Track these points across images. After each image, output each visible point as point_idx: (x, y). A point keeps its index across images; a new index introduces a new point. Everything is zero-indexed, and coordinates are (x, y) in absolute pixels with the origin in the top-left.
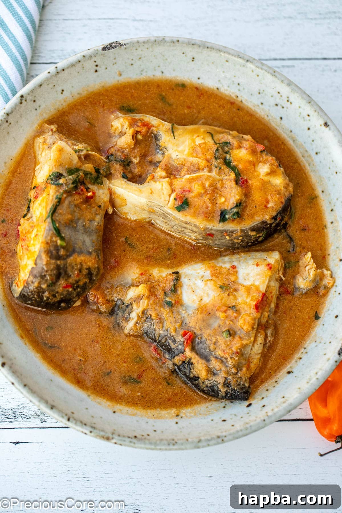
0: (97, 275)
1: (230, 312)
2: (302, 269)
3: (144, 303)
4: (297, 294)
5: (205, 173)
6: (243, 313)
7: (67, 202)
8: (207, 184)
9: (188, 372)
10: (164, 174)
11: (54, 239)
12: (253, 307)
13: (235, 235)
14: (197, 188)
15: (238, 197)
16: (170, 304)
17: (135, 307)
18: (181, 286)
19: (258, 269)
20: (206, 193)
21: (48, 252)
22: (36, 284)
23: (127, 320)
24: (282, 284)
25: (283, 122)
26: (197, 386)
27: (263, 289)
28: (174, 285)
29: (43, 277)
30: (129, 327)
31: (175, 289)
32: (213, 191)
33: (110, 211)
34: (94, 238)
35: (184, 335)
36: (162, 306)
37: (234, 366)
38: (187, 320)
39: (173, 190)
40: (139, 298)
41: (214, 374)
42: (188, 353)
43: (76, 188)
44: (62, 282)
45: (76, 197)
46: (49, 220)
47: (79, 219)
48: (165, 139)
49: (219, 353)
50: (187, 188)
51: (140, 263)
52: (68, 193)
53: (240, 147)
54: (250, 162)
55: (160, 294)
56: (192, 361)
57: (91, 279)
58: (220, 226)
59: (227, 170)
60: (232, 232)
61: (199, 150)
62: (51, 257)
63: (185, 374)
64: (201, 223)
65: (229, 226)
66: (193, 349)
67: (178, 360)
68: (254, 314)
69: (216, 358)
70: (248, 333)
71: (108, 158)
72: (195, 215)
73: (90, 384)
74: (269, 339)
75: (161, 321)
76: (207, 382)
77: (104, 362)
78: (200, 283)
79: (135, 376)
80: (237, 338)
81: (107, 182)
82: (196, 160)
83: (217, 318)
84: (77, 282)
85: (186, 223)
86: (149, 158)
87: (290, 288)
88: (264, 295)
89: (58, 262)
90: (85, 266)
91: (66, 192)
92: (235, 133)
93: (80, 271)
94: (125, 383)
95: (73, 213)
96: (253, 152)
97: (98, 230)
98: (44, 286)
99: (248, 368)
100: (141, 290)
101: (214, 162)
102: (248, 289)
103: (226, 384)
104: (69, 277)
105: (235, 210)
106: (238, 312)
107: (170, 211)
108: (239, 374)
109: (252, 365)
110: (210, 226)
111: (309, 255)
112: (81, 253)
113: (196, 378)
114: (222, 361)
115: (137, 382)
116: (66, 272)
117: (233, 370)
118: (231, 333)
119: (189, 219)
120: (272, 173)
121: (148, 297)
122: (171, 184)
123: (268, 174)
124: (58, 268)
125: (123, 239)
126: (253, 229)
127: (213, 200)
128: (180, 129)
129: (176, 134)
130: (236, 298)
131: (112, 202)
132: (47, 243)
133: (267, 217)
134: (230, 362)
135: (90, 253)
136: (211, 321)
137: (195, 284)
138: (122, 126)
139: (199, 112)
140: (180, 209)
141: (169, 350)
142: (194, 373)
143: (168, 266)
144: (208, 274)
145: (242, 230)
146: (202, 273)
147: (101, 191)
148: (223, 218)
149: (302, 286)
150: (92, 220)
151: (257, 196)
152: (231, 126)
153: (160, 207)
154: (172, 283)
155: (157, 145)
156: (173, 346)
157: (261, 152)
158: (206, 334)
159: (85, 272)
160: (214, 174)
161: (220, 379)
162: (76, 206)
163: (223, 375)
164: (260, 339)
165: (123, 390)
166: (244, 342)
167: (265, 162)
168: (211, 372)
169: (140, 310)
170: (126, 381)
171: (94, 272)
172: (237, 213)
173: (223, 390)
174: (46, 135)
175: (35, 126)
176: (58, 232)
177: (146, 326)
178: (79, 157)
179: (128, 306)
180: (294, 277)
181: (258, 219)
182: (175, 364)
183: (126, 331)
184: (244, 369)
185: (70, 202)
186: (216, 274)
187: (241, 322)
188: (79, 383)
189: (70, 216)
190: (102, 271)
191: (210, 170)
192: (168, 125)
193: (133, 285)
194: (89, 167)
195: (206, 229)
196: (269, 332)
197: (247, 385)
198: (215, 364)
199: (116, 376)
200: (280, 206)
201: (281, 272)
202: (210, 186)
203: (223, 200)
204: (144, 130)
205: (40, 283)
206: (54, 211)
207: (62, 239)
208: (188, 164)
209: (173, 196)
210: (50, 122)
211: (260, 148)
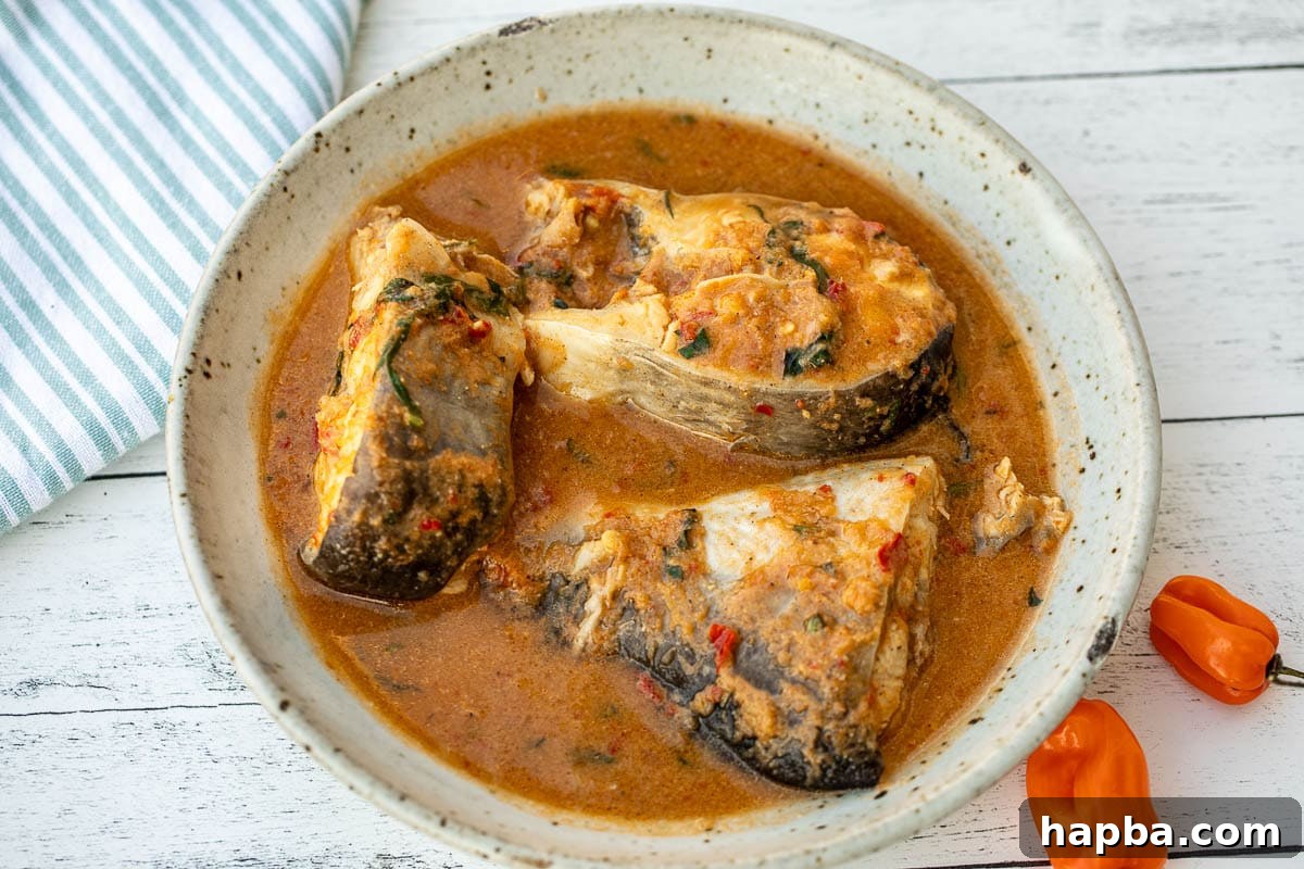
0: (500, 504)
1: (820, 577)
2: (990, 497)
3: (615, 575)
4: (983, 550)
5: (747, 274)
6: (851, 577)
7: (424, 337)
8: (751, 297)
9: (727, 729)
10: (651, 288)
11: (396, 410)
12: (875, 561)
13: (822, 407)
14: (726, 306)
15: (823, 318)
16: (675, 573)
17: (594, 585)
18: (703, 535)
19: (885, 486)
20: (749, 313)
21: (384, 439)
22: (356, 517)
23: (578, 620)
24: (945, 529)
25: (925, 182)
26: (753, 761)
27: (897, 525)
28: (686, 533)
29: (372, 498)
30: (584, 633)
31: (688, 540)
32: (766, 310)
33: (529, 377)
34: (492, 422)
35: (713, 638)
36: (658, 578)
37: (837, 697)
38: (720, 605)
39: (672, 318)
40: (603, 565)
41: (792, 723)
42: (727, 680)
43: (445, 308)
44: (418, 513)
45: (447, 328)
46: (384, 370)
47: (454, 376)
48: (651, 218)
49: (799, 669)
50: (704, 308)
51: (603, 495)
52: (429, 317)
53: (826, 230)
54: (850, 254)
55: (654, 554)
56: (737, 696)
57: (486, 513)
58: (787, 385)
59: (796, 268)
60: (816, 398)
61: (731, 235)
62: (390, 450)
63: (723, 737)
64: (739, 379)
65: (808, 385)
66: (737, 669)
67: (702, 702)
68: (878, 574)
69: (794, 682)
70: (865, 616)
71: (520, 270)
72: (724, 363)
73: (493, 768)
74: (920, 646)
75: (659, 611)
76: (775, 745)
77: (529, 718)
78: (746, 527)
79: (603, 748)
80: (840, 629)
81: (520, 317)
82: (721, 252)
83: (789, 592)
84: (454, 515)
85: (707, 383)
86: (614, 268)
87: (965, 537)
88: (899, 537)
89: (408, 464)
90: (471, 479)
91: (420, 314)
92: (814, 205)
93: (460, 487)
94: (580, 763)
95: (440, 361)
96: (858, 237)
97: (499, 405)
98: (375, 521)
99: (872, 703)
100: (609, 542)
101: (767, 253)
102: (862, 529)
103: (821, 743)
104: (435, 501)
105: (820, 347)
106: (840, 575)
107: (667, 359)
108: (852, 718)
109: (882, 702)
110: (762, 385)
111: (1006, 463)
112: (460, 448)
113: (748, 741)
114: (807, 686)
115: (610, 762)
116: (426, 489)
117: (838, 708)
118: (825, 621)
119: (712, 372)
120: (904, 276)
121: (626, 560)
122: (667, 306)
123: (894, 278)
124: (407, 477)
125: (563, 444)
126: (864, 392)
127: (767, 330)
128: (685, 203)
129: (675, 210)
130: (833, 548)
131: (532, 356)
132: (380, 419)
133: (896, 363)
134: (826, 689)
135: (483, 453)
136: (776, 601)
137: (735, 530)
138: (551, 200)
139: (730, 173)
140: (689, 352)
141: (680, 681)
142: (744, 728)
143: (669, 500)
144: (765, 507)
145: (839, 394)
146: (751, 508)
147: (505, 330)
148: (792, 367)
149: (993, 531)
150: (485, 383)
151: (870, 321)
152: (804, 194)
153: (644, 352)
154: (681, 529)
155: (633, 238)
156: (689, 670)
157: (877, 237)
158: (766, 627)
159: (472, 493)
160: (767, 275)
161: (805, 733)
162: (447, 347)
163: (812, 720)
164: (898, 637)
165: (575, 780)
166: (858, 638)
167: (885, 257)
168: (785, 718)
169: (607, 590)
170: (583, 758)
171: (494, 496)
172: (825, 352)
173: (815, 759)
174: (376, 224)
175: (353, 210)
176: (404, 394)
177: (624, 628)
178: (453, 258)
179: (578, 587)
180: (972, 516)
181: (875, 368)
182: (697, 716)
183: (579, 644)
184: (863, 706)
185: (431, 339)
186: (782, 506)
187: (847, 595)
188: (468, 766)
189: (431, 366)
190: (511, 498)
191: (758, 270)
192: (656, 195)
193: (588, 539)
194: (474, 278)
195: (753, 393)
196: (920, 631)
197: (872, 745)
198: (792, 697)
199: (557, 748)
200: (926, 343)
201: (940, 503)
202: (759, 299)
203: (790, 327)
204: (602, 203)
205: (365, 513)
206: (394, 351)
207: (414, 410)
208: (707, 262)
209: (673, 327)
210: (385, 202)
211: (872, 228)
